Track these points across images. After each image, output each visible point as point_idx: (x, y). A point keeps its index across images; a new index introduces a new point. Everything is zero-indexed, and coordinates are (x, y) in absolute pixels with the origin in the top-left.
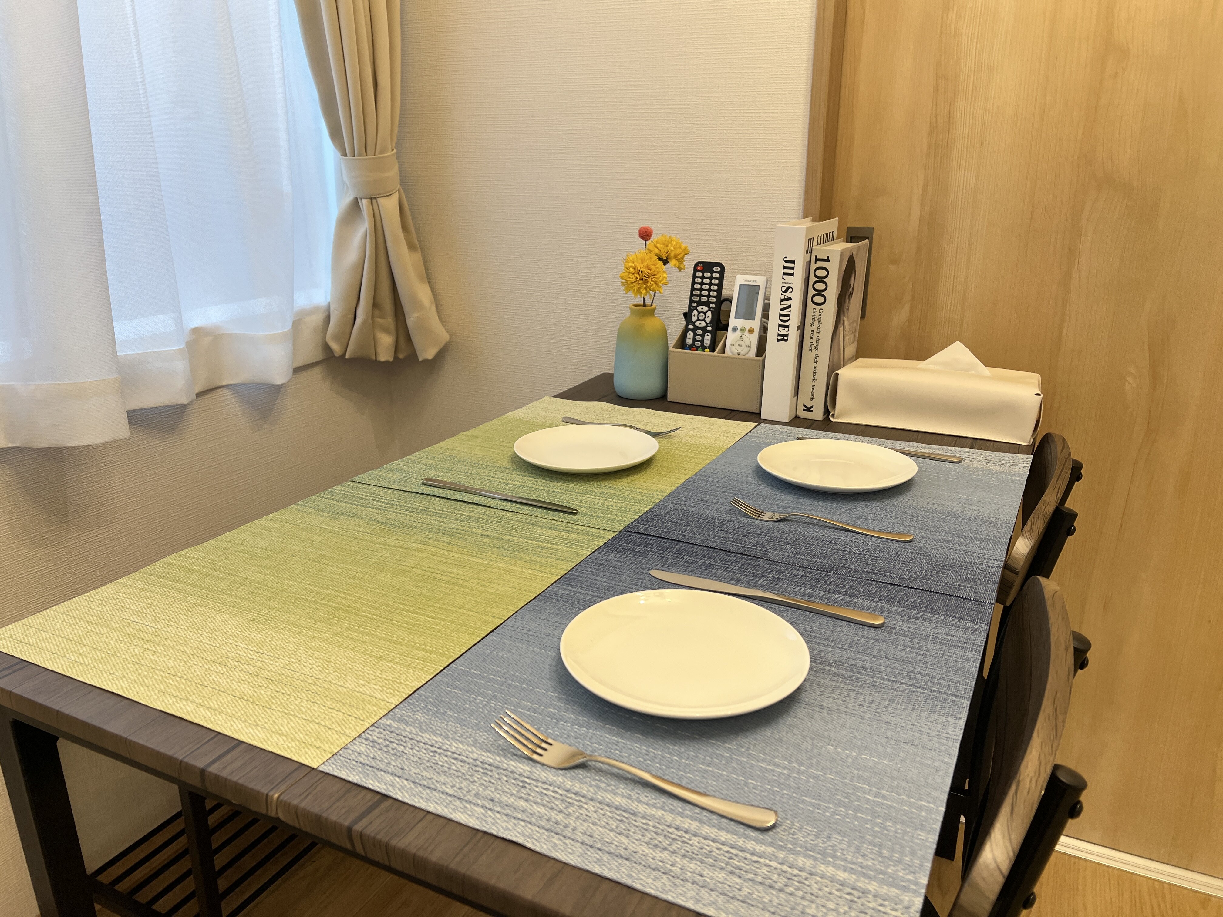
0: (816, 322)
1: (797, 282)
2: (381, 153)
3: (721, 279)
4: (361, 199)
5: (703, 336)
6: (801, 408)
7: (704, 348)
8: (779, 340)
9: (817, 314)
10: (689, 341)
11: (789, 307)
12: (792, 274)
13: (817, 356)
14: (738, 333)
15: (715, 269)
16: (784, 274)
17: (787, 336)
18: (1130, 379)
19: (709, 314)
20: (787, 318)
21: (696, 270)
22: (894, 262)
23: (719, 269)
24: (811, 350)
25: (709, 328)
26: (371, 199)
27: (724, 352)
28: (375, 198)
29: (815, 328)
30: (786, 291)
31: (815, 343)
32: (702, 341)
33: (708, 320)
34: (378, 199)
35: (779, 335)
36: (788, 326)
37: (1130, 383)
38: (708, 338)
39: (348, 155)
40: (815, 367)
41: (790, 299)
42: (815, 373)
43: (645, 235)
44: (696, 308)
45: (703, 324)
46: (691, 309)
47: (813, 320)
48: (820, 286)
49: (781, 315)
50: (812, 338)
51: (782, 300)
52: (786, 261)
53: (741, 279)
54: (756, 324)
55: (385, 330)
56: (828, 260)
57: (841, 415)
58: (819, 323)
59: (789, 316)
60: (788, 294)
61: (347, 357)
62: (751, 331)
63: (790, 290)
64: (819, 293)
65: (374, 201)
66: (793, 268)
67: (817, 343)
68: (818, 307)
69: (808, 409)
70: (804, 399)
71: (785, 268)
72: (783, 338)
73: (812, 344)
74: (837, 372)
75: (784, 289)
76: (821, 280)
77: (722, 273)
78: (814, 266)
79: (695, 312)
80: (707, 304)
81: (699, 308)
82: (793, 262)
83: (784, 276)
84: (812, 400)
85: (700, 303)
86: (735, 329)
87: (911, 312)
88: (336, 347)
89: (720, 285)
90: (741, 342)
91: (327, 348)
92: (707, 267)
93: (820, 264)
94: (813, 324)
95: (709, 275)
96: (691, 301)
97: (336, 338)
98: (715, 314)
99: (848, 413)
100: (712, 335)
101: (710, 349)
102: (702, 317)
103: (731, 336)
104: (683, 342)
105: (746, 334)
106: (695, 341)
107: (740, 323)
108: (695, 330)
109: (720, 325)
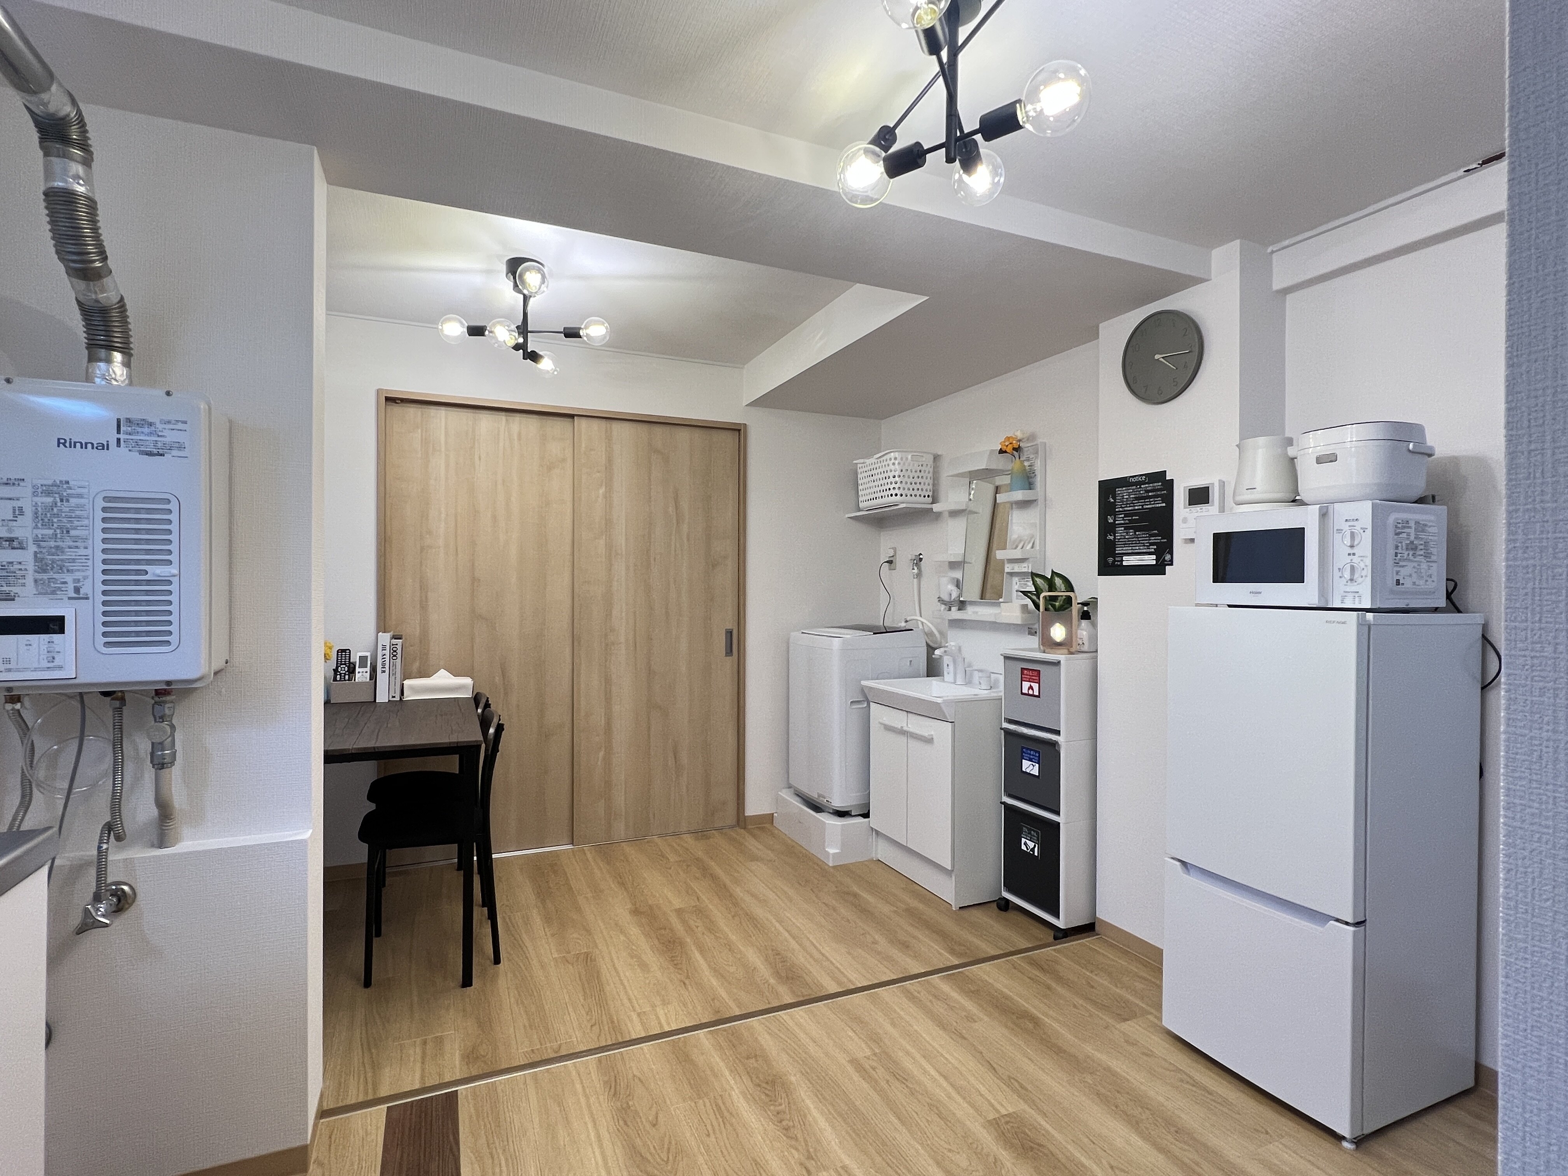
1: (387, 652)
3: (350, 655)
5: (344, 676)
6: (391, 697)
7: (345, 680)
8: (382, 673)
9: (394, 663)
10: (338, 679)
11: (385, 660)
12: (386, 650)
13: (395, 677)
14: (361, 674)
15: (347, 651)
17: (385, 670)
19: (346, 668)
20: (384, 664)
21: (338, 652)
22: (411, 646)
24: (393, 676)
25: (347, 673)
27: (355, 681)
29: (394, 668)
30: (384, 655)
32: (344, 678)
33: (346, 670)
35: (382, 671)
36: (385, 667)
38: (347, 677)
40: (395, 681)
42: (395, 683)
45: (344, 672)
46: (337, 667)
47: (392, 665)
48: (395, 653)
49: (382, 663)
50: (392, 671)
51: (382, 658)
52: (383, 645)
53: (359, 655)
54: (368, 669)
56: (397, 645)
57: (406, 698)
58: (395, 666)
60: (385, 657)
62: (366, 672)
64: (395, 656)
66: (386, 647)
67: (396, 673)
68: (394, 661)
69: (394, 697)
70: (392, 694)
71: (383, 647)
72: (384, 672)
73: (393, 674)
74: (404, 682)
76: (395, 651)
77: (350, 652)
78: (391, 647)
79: (340, 668)
80: (345, 664)
81: (341, 666)
82: (386, 645)
83: (383, 650)
84: (395, 693)
85: (341, 664)
86: (359, 672)
89: (350, 657)
90: (362, 677)
92: (343, 651)
93: (394, 646)
94: (392, 667)
95: (344, 654)
96: (337, 664)
98: (349, 667)
99: (409, 696)
100: (349, 675)
101: (349, 680)
102: (344, 669)
103: (357, 675)
104: (335, 680)
105: (364, 674)
106: (340, 678)
107: (361, 670)
108: (340, 674)
109: (352, 671)
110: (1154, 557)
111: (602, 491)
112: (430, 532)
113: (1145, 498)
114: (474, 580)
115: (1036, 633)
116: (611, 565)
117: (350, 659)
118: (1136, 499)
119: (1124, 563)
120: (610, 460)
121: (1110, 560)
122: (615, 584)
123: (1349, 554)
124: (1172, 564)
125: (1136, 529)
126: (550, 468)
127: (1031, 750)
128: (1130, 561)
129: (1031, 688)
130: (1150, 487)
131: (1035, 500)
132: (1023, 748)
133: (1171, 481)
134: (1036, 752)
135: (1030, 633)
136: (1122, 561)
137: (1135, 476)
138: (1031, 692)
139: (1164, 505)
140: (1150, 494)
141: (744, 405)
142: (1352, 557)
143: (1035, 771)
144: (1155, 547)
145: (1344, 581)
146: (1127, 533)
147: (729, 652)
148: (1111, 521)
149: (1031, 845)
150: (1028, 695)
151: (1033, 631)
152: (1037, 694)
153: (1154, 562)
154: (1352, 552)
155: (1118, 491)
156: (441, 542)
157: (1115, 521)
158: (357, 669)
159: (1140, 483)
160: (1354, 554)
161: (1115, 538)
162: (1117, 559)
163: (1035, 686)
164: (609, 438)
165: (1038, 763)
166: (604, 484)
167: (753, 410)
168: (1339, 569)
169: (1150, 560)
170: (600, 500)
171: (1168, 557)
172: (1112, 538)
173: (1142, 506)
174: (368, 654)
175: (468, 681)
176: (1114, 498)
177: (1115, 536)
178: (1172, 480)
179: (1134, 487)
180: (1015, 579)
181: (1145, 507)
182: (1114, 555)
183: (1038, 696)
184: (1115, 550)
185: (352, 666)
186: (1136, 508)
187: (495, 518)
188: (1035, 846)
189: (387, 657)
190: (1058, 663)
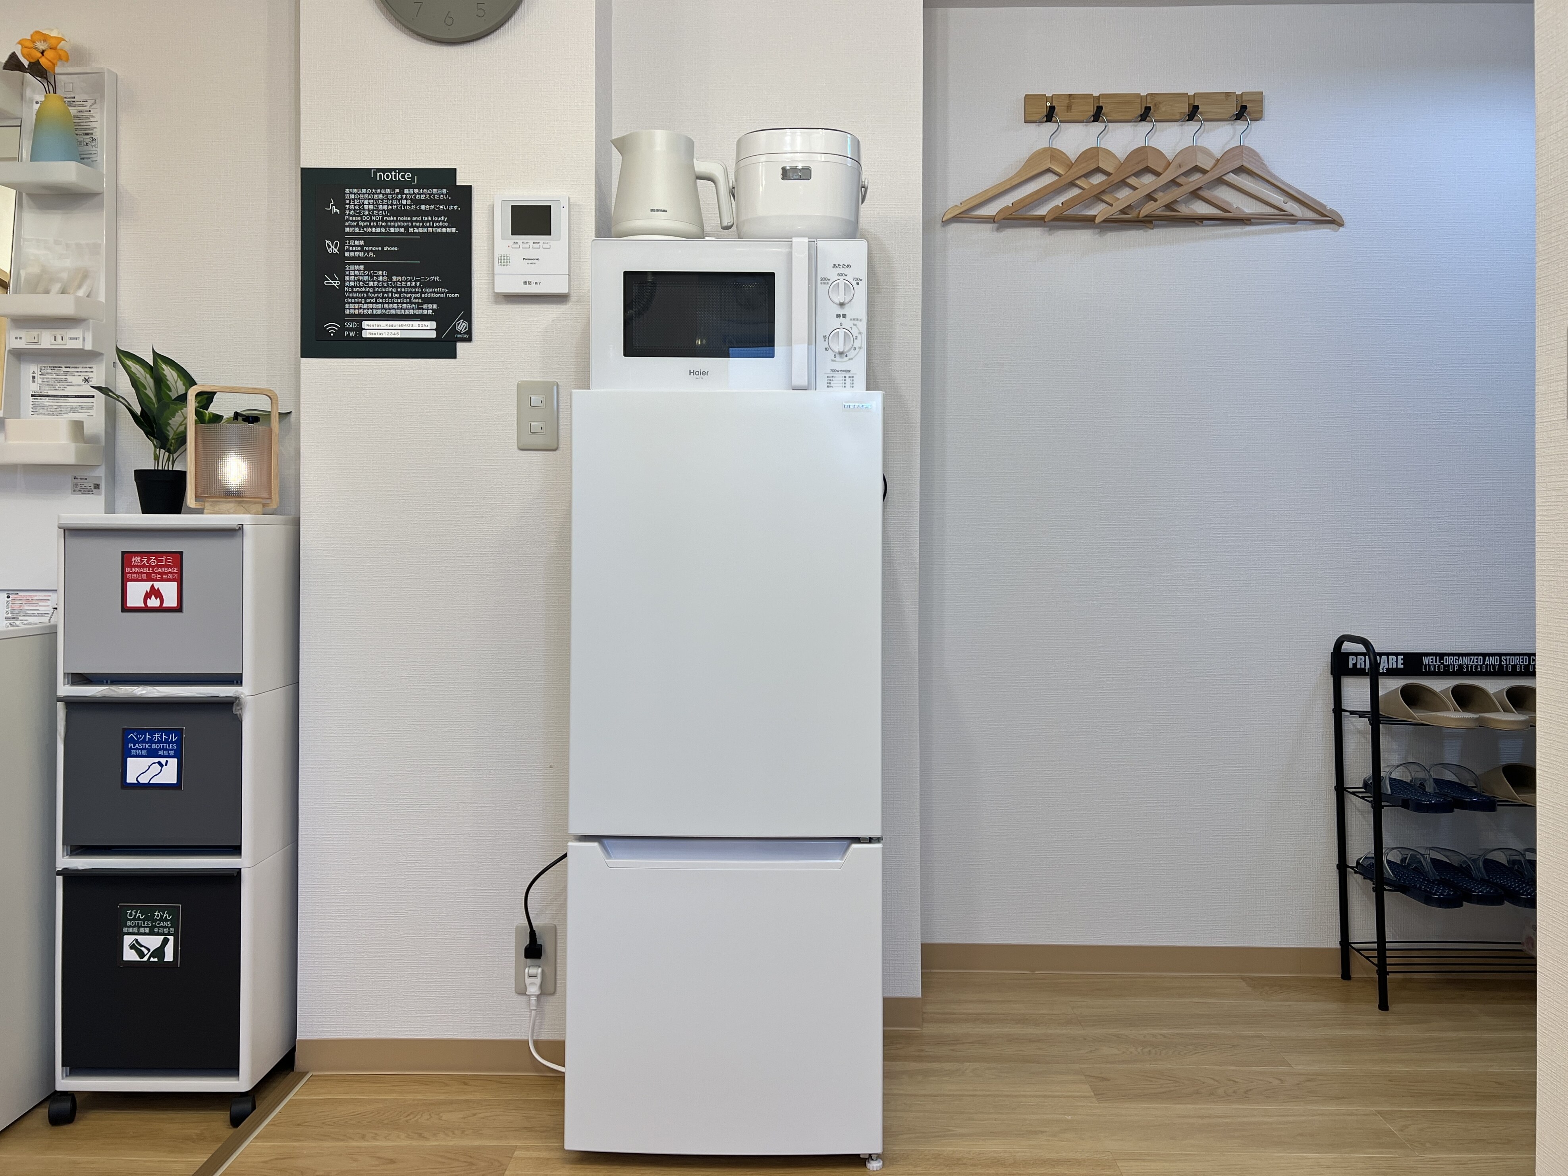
110: (433, 325)
113: (410, 213)
115: (97, 486)
118: (392, 213)
119: (366, 334)
121: (332, 327)
123: (838, 316)
124: (469, 340)
125: (392, 271)
127: (152, 732)
128: (373, 330)
129: (155, 593)
130: (423, 194)
131: (100, 194)
132: (126, 731)
133: (467, 191)
134: (168, 732)
135: (85, 490)
136: (361, 329)
137: (390, 170)
138: (153, 602)
139: (454, 230)
140: (423, 207)
142: (842, 320)
143: (168, 773)
144: (435, 306)
145: (830, 354)
146: (372, 277)
148: (333, 249)
149: (152, 942)
150: (146, 609)
151: (89, 484)
152: (174, 604)
153: (433, 335)
154: (841, 312)
155: (350, 193)
157: (342, 250)
159: (403, 185)
160: (844, 316)
161: (343, 285)
162: (347, 325)
163: (169, 590)
165: (178, 755)
168: (825, 337)
169: (426, 330)
171: (462, 326)
172: (336, 284)
173: (406, 228)
176: (341, 204)
177: (343, 281)
178: (469, 188)
179: (388, 191)
180: (30, 369)
181: (411, 230)
182: (341, 317)
183: (179, 609)
184: (345, 309)
186: (392, 230)
188: (165, 942)
190: (235, 532)
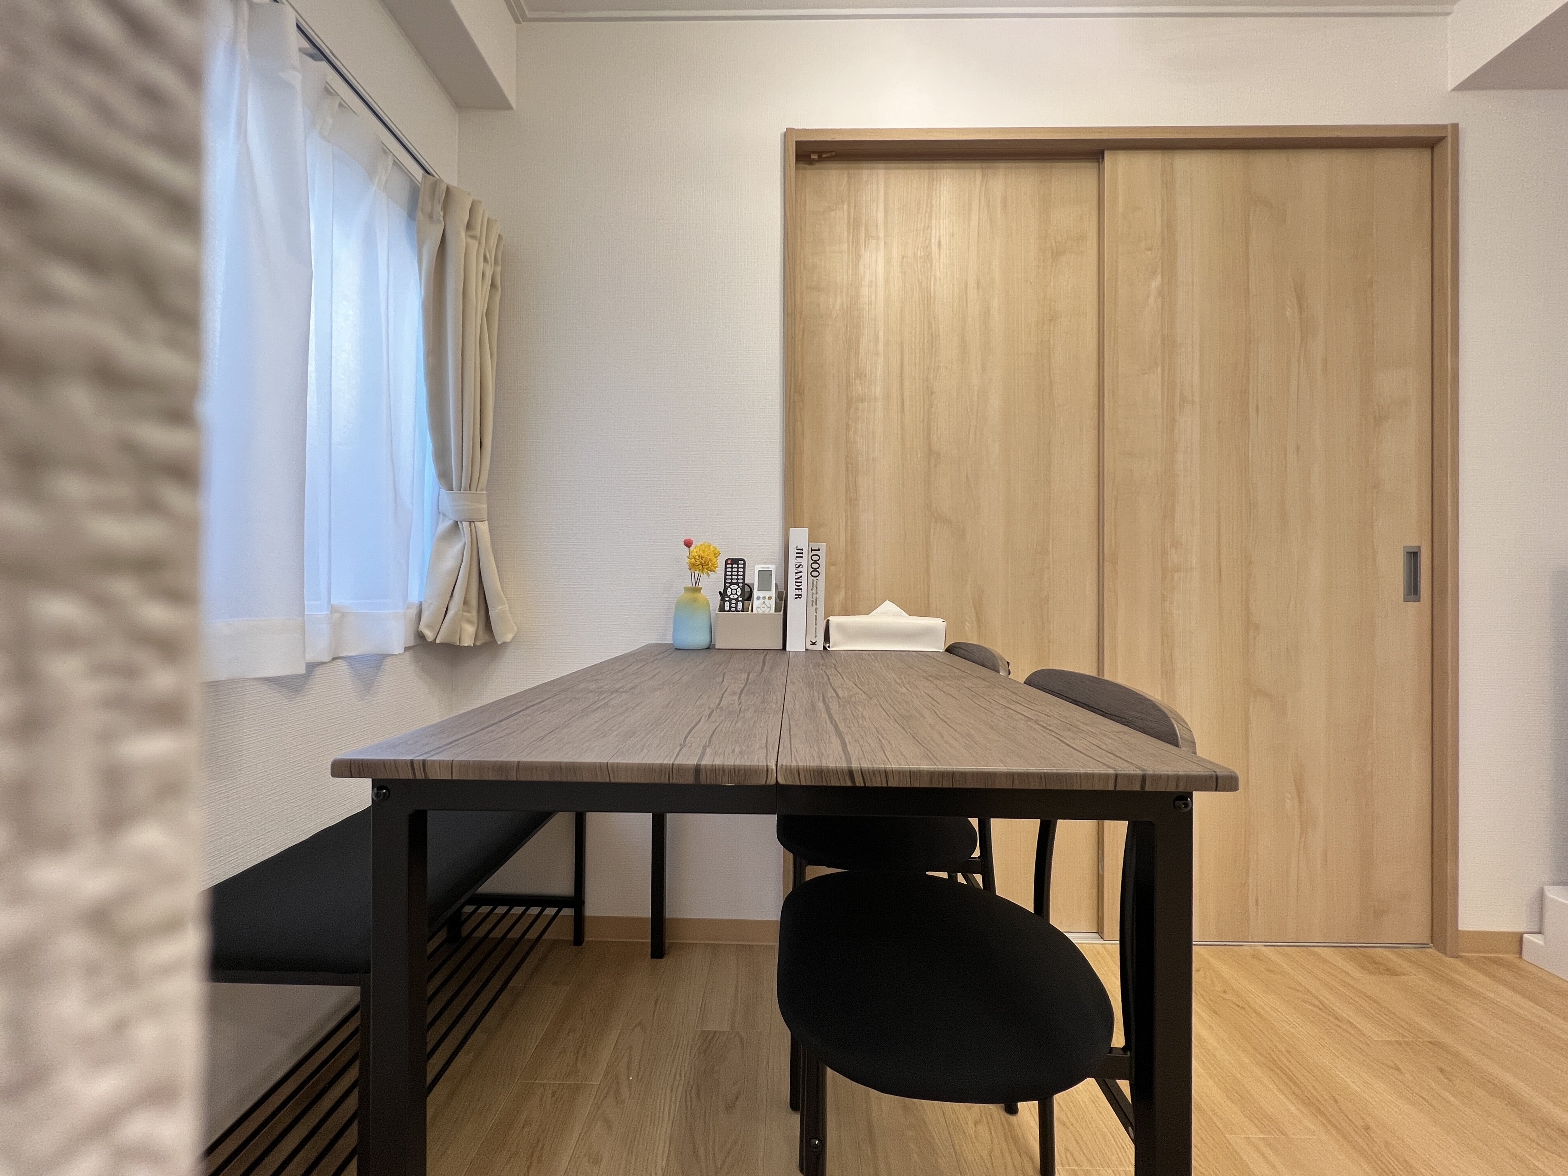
0: (815, 588)
1: (804, 561)
2: (480, 491)
3: (744, 568)
4: (461, 522)
5: (736, 604)
6: (810, 642)
7: (737, 610)
8: (796, 598)
9: (815, 583)
10: (727, 608)
11: (801, 577)
12: (802, 557)
13: (816, 609)
14: (761, 600)
15: (740, 562)
16: (797, 557)
17: (801, 595)
18: (967, 623)
19: (739, 590)
20: (800, 584)
21: (726, 563)
23: (743, 562)
24: (812, 605)
25: (740, 599)
26: (470, 522)
27: (752, 611)
28: (473, 522)
29: (814, 591)
30: (798, 567)
31: (814, 600)
32: (736, 608)
33: (739, 594)
34: (476, 522)
35: (796, 595)
36: (801, 589)
37: (967, 626)
38: (740, 605)
39: (454, 489)
40: (816, 616)
41: (801, 572)
42: (816, 620)
43: (688, 544)
44: (729, 587)
45: (736, 597)
46: (726, 588)
47: (813, 586)
48: (816, 565)
49: (796, 582)
50: (813, 598)
51: (796, 573)
52: (797, 549)
53: (759, 567)
54: (773, 593)
55: (469, 622)
56: (819, 550)
57: (834, 646)
58: (817, 588)
59: (801, 582)
60: (800, 569)
61: (437, 641)
62: (770, 598)
63: (801, 566)
64: (815, 570)
65: (472, 524)
66: (802, 553)
67: (816, 600)
68: (815, 579)
69: (814, 644)
70: (811, 637)
71: (797, 553)
72: (799, 596)
73: (813, 601)
74: (829, 618)
75: (797, 566)
76: (817, 562)
77: (744, 564)
78: (811, 554)
79: (729, 589)
80: (737, 584)
81: (732, 587)
82: (802, 550)
83: (797, 559)
84: (816, 637)
85: (732, 584)
86: (758, 598)
87: (846, 593)
88: (429, 635)
89: (744, 575)
90: (764, 606)
91: (420, 636)
92: (735, 561)
93: (814, 553)
94: (812, 589)
95: (736, 566)
96: (725, 583)
97: (429, 626)
98: (743, 589)
99: (838, 644)
100: (743, 602)
101: (742, 611)
102: (735, 592)
103: (756, 603)
104: (722, 609)
105: (767, 601)
106: (731, 607)
107: (762, 594)
108: (730, 600)
109: (748, 596)
111: (1156, 283)
112: (860, 375)
114: (931, 454)
116: (1173, 420)
117: (744, 579)
120: (1170, 226)
122: (1180, 457)
126: (1057, 255)
141: (1450, 86)
147: (1413, 590)
156: (878, 390)
158: (756, 593)
164: (1168, 185)
166: (1159, 270)
167: (1469, 96)
170: (1152, 300)
174: (772, 567)
175: (937, 623)
185: (747, 589)
187: (964, 347)
189: (804, 569)
